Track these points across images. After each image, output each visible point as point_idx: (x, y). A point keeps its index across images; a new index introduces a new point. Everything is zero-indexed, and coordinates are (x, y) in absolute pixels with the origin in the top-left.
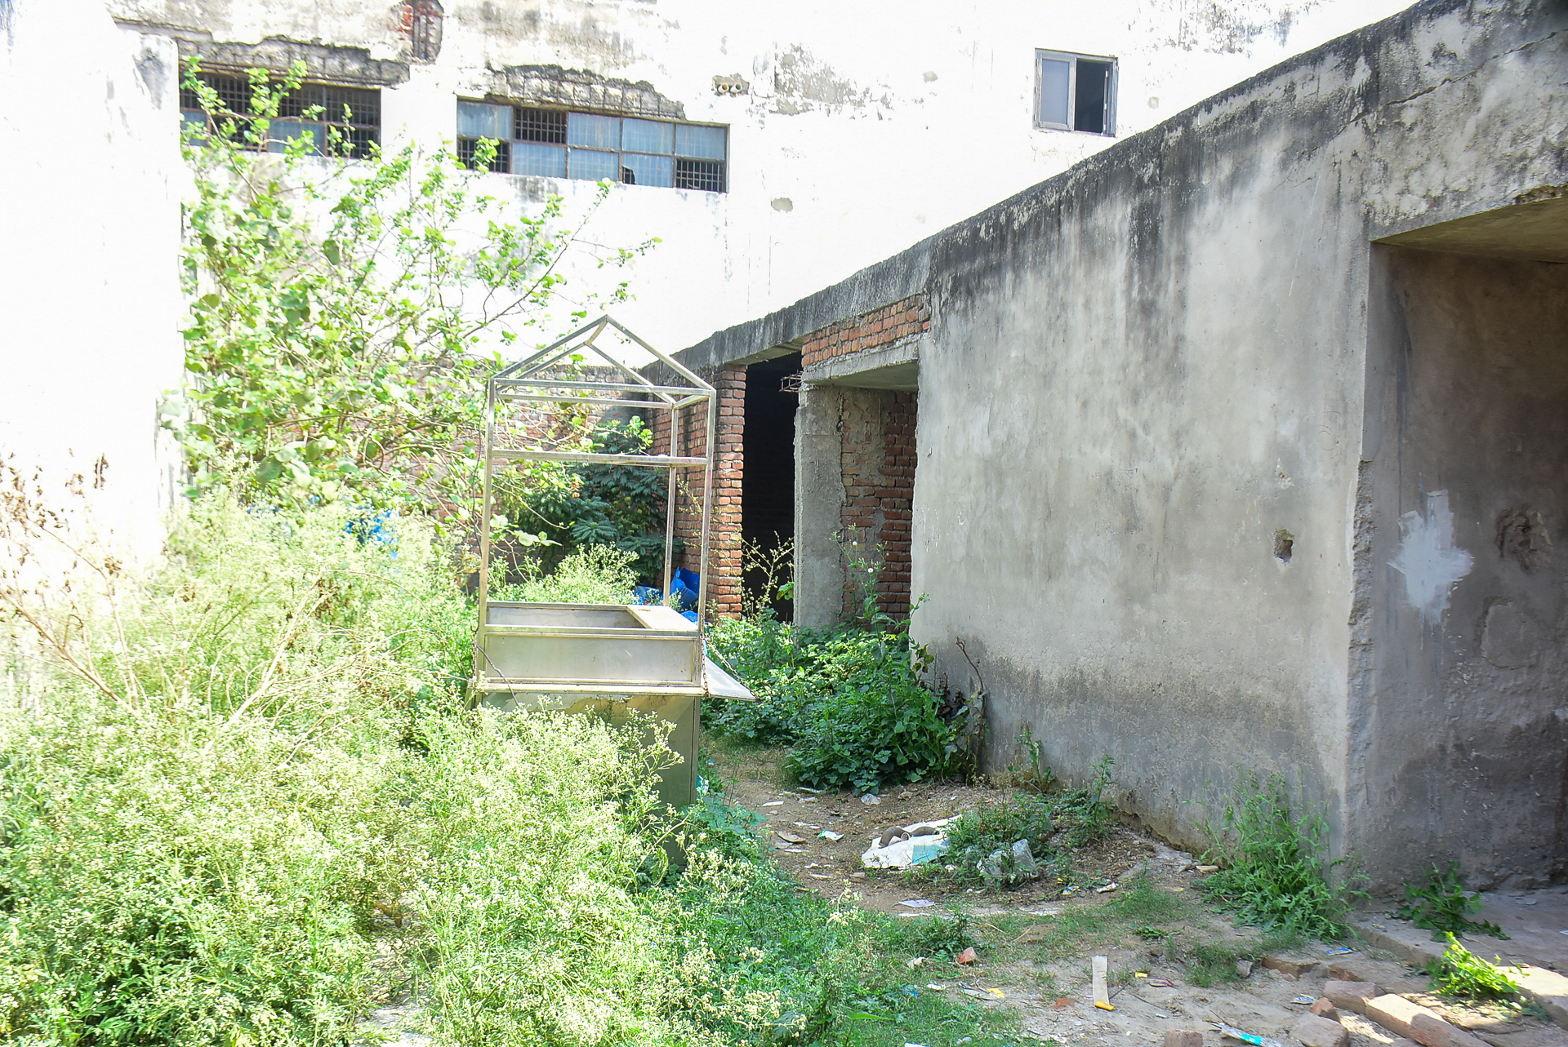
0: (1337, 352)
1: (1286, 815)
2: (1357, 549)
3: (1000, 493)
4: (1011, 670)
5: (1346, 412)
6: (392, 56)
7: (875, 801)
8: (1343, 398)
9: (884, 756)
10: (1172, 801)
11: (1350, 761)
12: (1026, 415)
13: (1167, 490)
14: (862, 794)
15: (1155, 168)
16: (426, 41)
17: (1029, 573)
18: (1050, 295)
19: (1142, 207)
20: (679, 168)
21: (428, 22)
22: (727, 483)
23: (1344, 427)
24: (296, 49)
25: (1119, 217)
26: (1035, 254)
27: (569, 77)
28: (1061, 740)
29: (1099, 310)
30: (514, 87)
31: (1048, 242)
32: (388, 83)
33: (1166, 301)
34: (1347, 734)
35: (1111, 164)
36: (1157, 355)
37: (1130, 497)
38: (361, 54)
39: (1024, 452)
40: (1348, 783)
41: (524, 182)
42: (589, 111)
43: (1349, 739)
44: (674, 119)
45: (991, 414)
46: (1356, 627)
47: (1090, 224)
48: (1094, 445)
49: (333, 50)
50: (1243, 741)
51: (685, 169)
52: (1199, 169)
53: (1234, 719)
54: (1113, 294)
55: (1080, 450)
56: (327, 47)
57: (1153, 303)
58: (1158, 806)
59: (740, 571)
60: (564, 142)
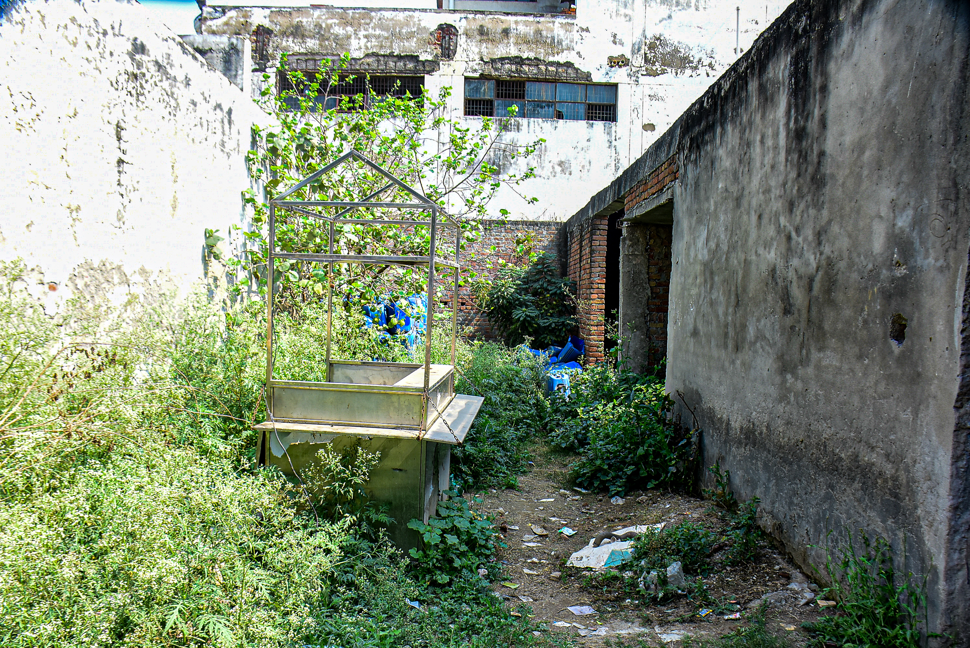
0: (951, 141)
1: (890, 577)
2: (965, 334)
3: (712, 288)
4: (714, 416)
5: (957, 198)
6: (430, 58)
7: (621, 502)
8: (955, 185)
9: (629, 470)
10: (806, 539)
11: (950, 541)
12: (726, 229)
13: (811, 280)
14: (613, 496)
15: (807, 19)
16: (448, 49)
17: (726, 346)
18: (741, 138)
19: (797, 54)
20: (589, 109)
21: (450, 38)
22: (595, 286)
23: (956, 213)
24: (382, 59)
25: (782, 67)
26: (733, 110)
27: (527, 62)
28: (740, 473)
29: (770, 142)
30: (496, 69)
31: (740, 101)
32: (429, 73)
33: (813, 126)
34: (949, 514)
35: (778, 28)
36: (806, 171)
37: (786, 287)
38: (414, 58)
39: (725, 256)
40: (947, 563)
41: (501, 121)
42: (537, 80)
43: (950, 520)
44: (585, 81)
45: (708, 231)
46: (962, 411)
47: (765, 79)
48: (765, 248)
49: (400, 57)
50: (859, 501)
51: (592, 110)
52: (837, 9)
53: (853, 479)
54: (778, 128)
55: (756, 252)
56: (397, 56)
57: (804, 129)
58: (797, 540)
59: (603, 338)
60: (524, 98)
